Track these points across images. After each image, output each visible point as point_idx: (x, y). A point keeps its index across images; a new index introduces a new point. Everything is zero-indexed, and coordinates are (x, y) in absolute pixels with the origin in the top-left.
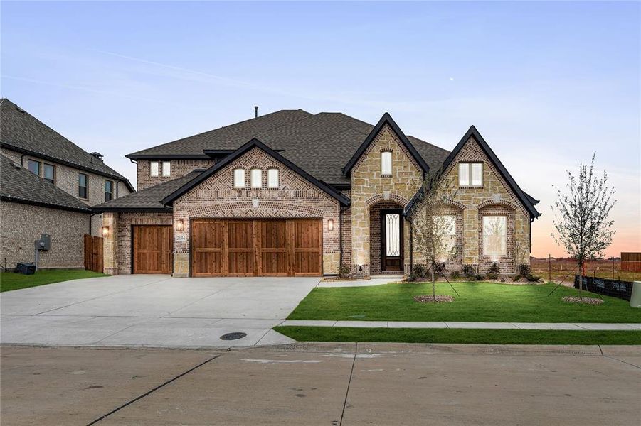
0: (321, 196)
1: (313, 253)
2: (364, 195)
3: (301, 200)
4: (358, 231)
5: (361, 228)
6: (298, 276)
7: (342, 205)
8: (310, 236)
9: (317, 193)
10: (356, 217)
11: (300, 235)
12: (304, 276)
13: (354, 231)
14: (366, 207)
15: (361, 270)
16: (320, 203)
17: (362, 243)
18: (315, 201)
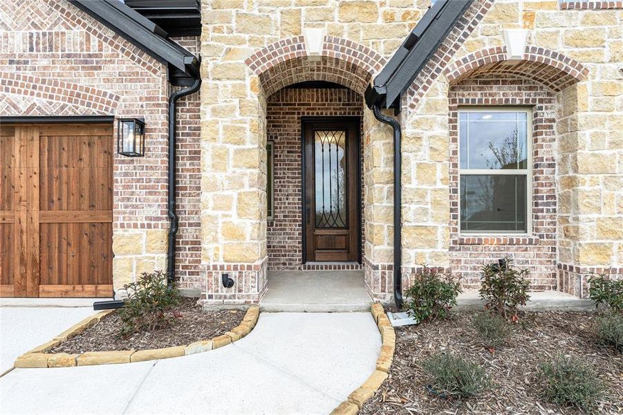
0: (108, 50)
1: (93, 225)
2: (242, 42)
3: (45, 62)
4: (220, 156)
5: (232, 148)
6: (49, 295)
7: (174, 76)
8: (86, 174)
9: (95, 41)
10: (214, 110)
11: (55, 173)
12: (65, 295)
13: (207, 159)
14: (248, 82)
15: (228, 283)
16: (109, 69)
17: (234, 194)
18: (90, 63)
